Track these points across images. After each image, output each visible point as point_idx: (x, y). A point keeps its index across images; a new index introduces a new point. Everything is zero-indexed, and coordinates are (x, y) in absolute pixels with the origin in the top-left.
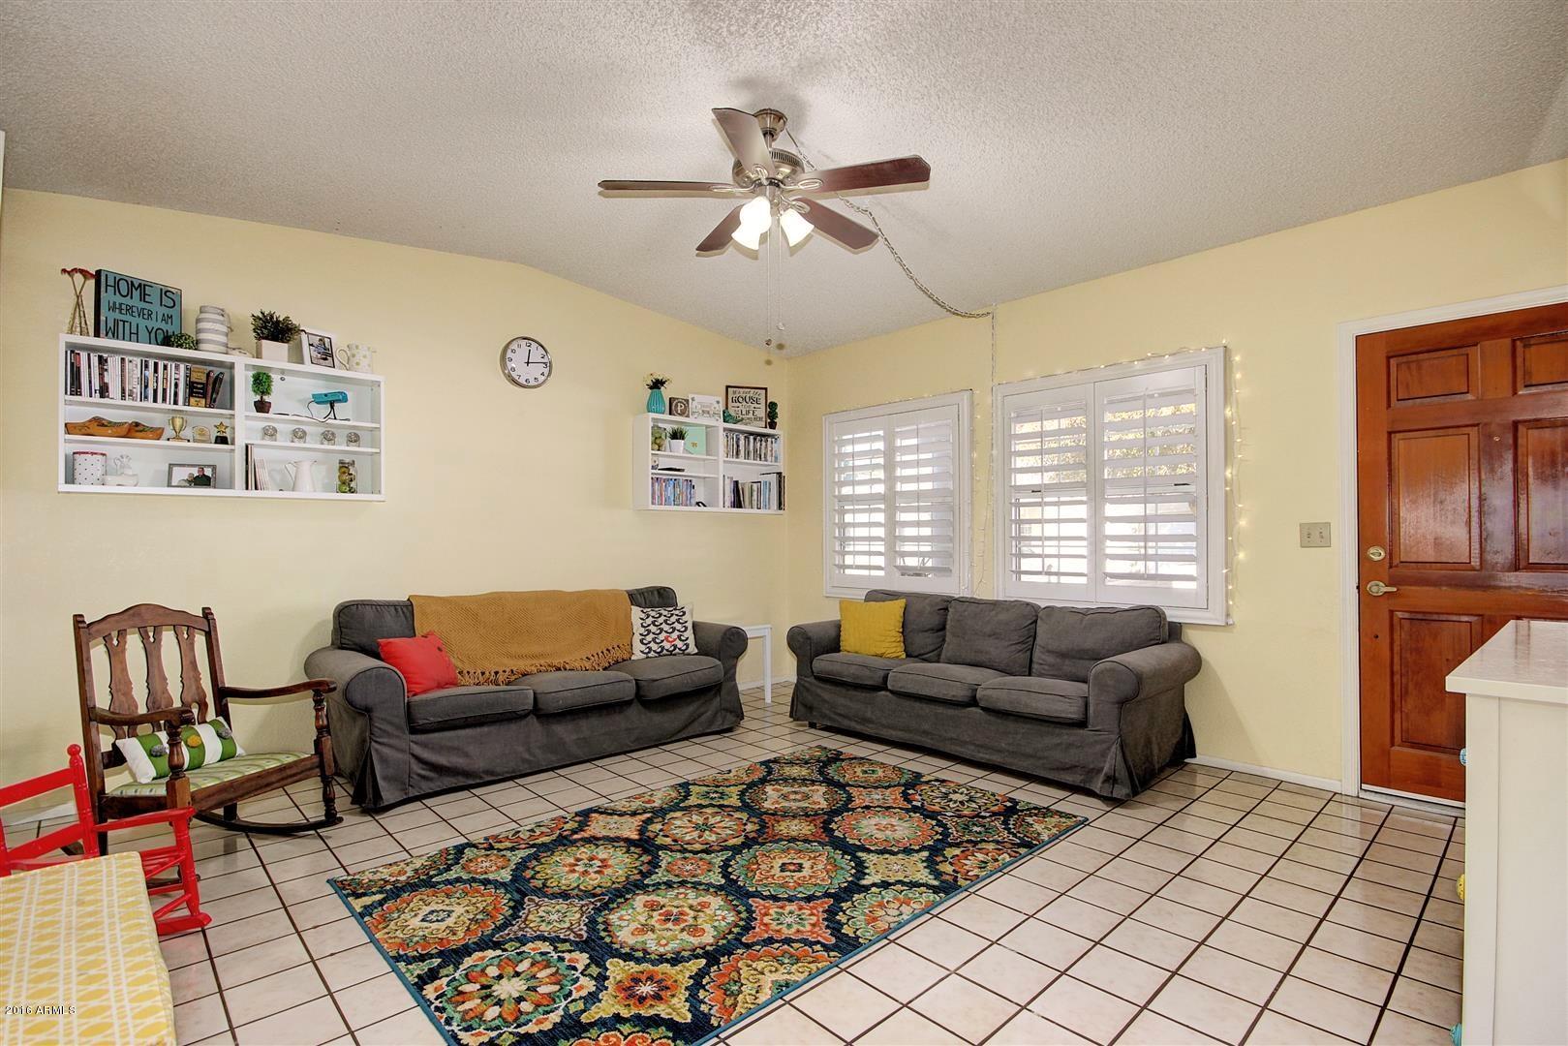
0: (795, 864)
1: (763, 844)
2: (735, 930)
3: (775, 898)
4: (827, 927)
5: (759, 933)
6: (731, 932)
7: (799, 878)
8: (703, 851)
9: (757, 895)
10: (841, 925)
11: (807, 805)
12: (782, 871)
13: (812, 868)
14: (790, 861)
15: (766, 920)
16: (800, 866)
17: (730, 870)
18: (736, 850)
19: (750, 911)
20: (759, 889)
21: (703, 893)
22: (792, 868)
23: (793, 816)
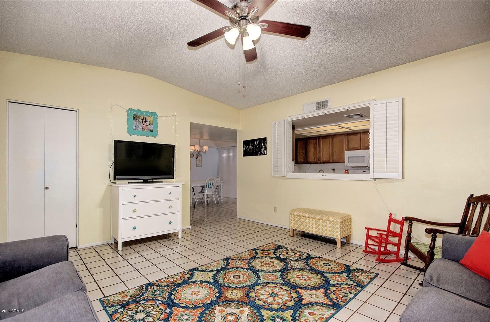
0: (236, 278)
1: (247, 286)
2: (251, 262)
3: (242, 268)
4: (230, 262)
5: (246, 261)
6: (252, 261)
7: (235, 273)
8: (269, 283)
9: (247, 269)
10: (226, 263)
11: (226, 310)
12: (240, 276)
13: (230, 277)
14: (237, 279)
15: (244, 264)
16: (234, 278)
17: (257, 276)
18: (256, 284)
19: (249, 266)
20: (247, 270)
21: (262, 270)
22: (237, 277)
23: (234, 301)
